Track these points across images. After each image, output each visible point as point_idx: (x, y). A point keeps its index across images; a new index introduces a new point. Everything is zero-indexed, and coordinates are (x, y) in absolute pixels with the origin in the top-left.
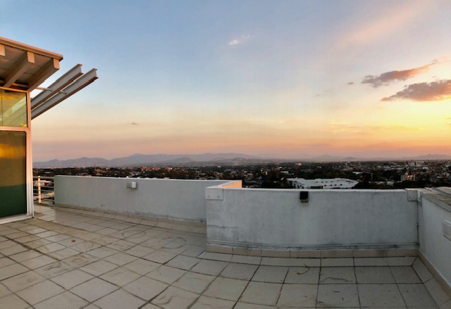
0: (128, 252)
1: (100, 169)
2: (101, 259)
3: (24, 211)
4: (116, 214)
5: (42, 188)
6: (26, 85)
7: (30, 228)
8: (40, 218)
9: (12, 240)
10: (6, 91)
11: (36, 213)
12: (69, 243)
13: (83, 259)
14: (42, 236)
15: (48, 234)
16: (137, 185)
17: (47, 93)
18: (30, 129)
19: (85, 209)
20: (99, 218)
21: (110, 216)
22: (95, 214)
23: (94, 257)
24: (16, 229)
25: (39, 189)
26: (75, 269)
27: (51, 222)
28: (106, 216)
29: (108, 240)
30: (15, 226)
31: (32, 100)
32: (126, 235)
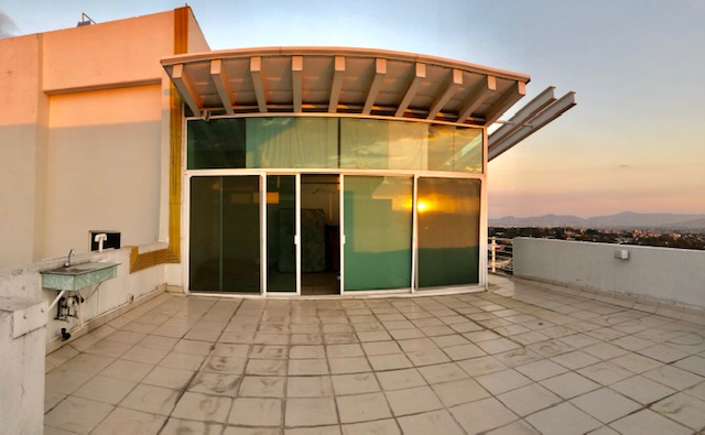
0: (617, 342)
1: (572, 230)
2: (577, 350)
3: (476, 281)
4: (597, 293)
5: (496, 253)
6: (483, 118)
7: (484, 303)
8: (496, 292)
9: (464, 315)
10: (459, 128)
11: (489, 285)
12: (535, 326)
13: (554, 347)
14: (499, 314)
15: (507, 312)
16: (629, 255)
17: (509, 128)
18: (485, 176)
19: (554, 284)
20: (573, 297)
21: (589, 296)
22: (568, 291)
23: (569, 346)
24: (467, 303)
25: (494, 253)
26: (545, 358)
27: (510, 297)
28: (583, 295)
29: (587, 327)
30: (466, 299)
31: (489, 137)
32: (612, 321)
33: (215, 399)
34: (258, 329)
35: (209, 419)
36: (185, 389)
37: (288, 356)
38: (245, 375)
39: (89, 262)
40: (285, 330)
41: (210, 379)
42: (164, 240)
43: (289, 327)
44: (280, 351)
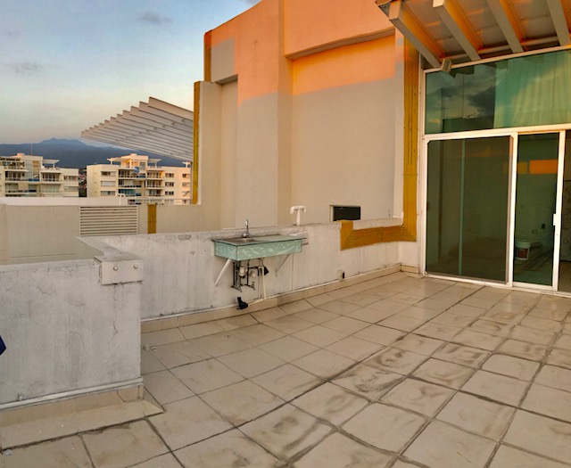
33: (350, 397)
34: (470, 325)
35: (327, 417)
36: (329, 380)
37: (481, 365)
38: (410, 376)
39: (278, 235)
40: (505, 331)
41: (365, 374)
42: (399, 216)
43: (512, 329)
44: (477, 355)
